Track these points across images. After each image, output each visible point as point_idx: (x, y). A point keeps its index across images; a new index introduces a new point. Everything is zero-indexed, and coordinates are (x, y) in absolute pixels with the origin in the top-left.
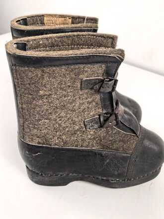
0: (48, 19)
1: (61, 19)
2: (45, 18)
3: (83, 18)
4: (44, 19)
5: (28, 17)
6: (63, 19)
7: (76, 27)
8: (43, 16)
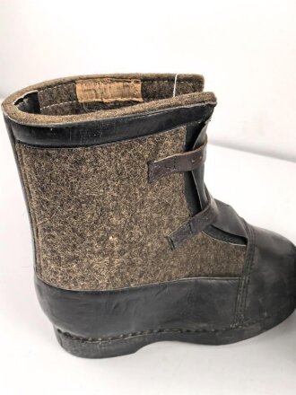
0: (86, 88)
1: (115, 85)
2: (78, 87)
3: (170, 79)
4: (75, 89)
5: (39, 89)
6: (121, 84)
7: (169, 106)
8: (73, 81)
